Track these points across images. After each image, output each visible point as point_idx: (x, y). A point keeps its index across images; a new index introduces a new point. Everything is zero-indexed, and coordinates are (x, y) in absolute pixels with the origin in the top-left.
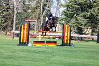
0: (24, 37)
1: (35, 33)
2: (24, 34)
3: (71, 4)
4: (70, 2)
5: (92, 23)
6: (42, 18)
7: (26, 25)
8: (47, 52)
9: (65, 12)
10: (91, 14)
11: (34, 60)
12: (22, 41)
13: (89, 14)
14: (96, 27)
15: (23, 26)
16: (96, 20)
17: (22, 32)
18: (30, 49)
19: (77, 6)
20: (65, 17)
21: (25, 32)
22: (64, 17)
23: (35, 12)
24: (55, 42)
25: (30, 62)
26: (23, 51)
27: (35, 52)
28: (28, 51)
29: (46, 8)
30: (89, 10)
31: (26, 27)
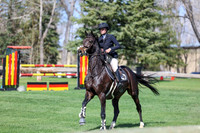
0: (10, 76)
1: (30, 69)
2: (10, 70)
3: (91, 18)
4: (90, 15)
5: (127, 48)
6: (42, 42)
7: (13, 55)
8: (52, 101)
9: (81, 32)
10: (126, 35)
11: (29, 116)
12: (7, 84)
13: (121, 34)
14: (134, 57)
15: (7, 57)
16: (134, 44)
17: (7, 68)
18: (22, 97)
19: (101, 22)
20: (81, 40)
21: (13, 68)
22: (79, 39)
23: (30, 32)
24: (66, 84)
25: (22, 119)
26: (9, 99)
27: (30, 101)
28: (18, 100)
29: (49, 25)
30: (122, 28)
31: (13, 59)
